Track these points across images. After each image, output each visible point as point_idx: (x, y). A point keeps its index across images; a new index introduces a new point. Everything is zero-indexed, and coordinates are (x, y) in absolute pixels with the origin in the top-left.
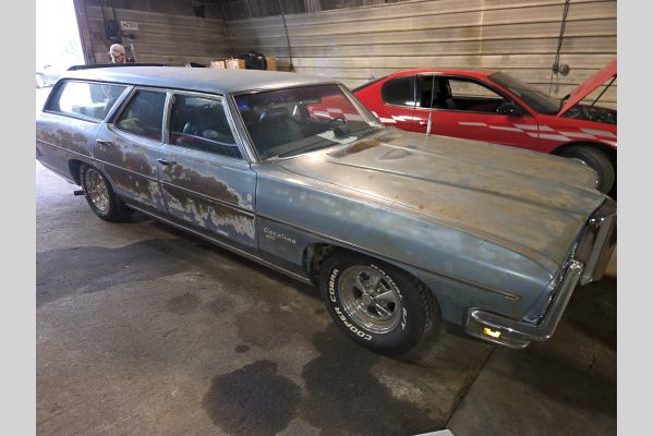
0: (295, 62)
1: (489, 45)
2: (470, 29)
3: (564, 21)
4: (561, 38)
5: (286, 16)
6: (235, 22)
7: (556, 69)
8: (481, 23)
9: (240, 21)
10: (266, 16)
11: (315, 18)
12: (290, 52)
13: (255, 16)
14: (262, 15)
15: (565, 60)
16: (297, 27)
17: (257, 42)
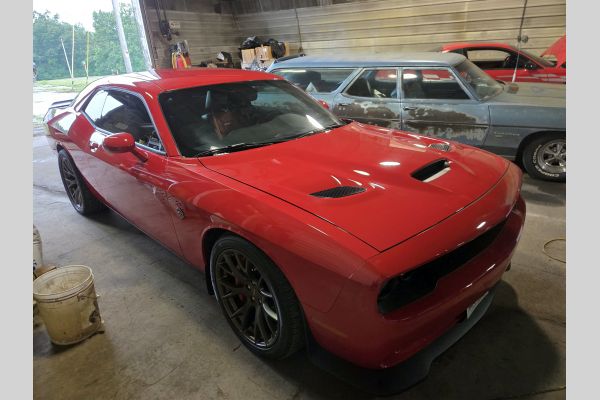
0: (305, 45)
1: (471, 25)
2: (458, 15)
3: (525, 8)
4: (523, 18)
5: (298, 10)
6: (246, 15)
7: (519, 39)
8: (466, 10)
9: (250, 15)
10: (279, 9)
11: (326, 10)
12: (300, 37)
13: (266, 9)
14: (273, 8)
15: (525, 32)
16: (307, 18)
17: (267, 31)
